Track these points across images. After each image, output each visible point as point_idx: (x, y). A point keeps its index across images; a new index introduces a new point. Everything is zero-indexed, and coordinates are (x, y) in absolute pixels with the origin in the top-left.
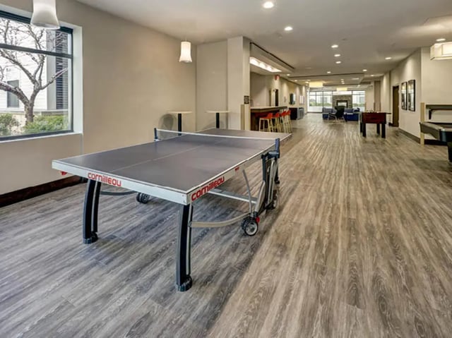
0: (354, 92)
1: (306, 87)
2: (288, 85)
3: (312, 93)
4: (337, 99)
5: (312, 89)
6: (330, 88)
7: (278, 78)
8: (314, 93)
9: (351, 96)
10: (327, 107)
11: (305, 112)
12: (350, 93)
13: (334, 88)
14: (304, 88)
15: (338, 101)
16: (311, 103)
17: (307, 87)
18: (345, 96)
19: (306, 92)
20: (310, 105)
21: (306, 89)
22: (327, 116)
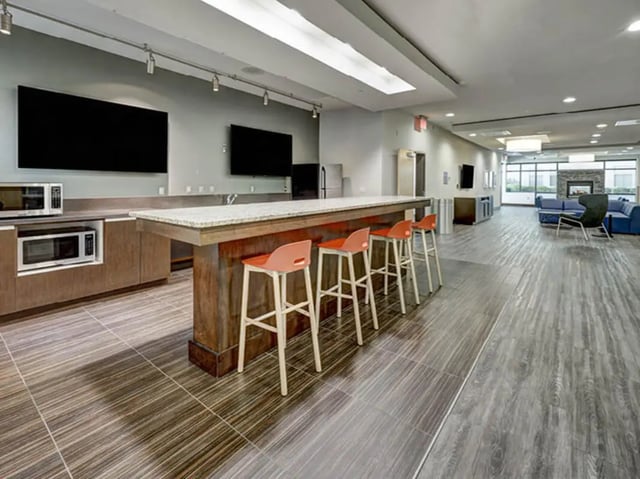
0: (609, 165)
1: (498, 153)
2: (455, 148)
3: (510, 167)
4: (567, 179)
5: (511, 159)
6: (554, 156)
7: (423, 125)
8: (517, 167)
9: (601, 173)
10: (545, 196)
11: (496, 204)
12: (599, 166)
13: (564, 155)
14: (494, 156)
15: (570, 183)
16: (509, 186)
17: (502, 152)
18: (588, 172)
19: (500, 164)
20: (508, 190)
21: (499, 160)
22: (551, 219)
